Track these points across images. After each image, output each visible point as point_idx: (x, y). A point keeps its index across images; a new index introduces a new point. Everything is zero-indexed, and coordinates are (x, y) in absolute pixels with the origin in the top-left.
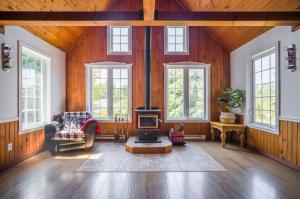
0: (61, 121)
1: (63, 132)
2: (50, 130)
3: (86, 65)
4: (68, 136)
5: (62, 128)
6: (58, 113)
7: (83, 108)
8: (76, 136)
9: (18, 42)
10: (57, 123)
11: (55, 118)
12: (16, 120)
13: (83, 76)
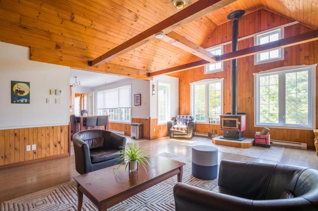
0: (175, 121)
1: (176, 126)
2: (169, 125)
3: (190, 84)
4: (178, 129)
5: (176, 124)
6: (174, 116)
7: (188, 114)
8: (182, 129)
9: (157, 81)
10: (173, 121)
11: (173, 119)
12: (156, 118)
13: (188, 91)
